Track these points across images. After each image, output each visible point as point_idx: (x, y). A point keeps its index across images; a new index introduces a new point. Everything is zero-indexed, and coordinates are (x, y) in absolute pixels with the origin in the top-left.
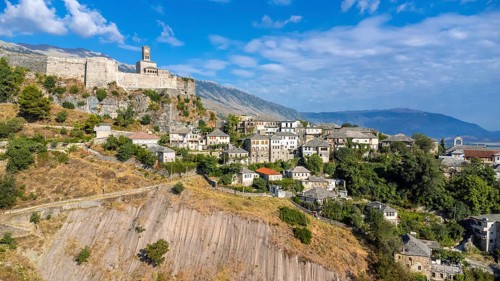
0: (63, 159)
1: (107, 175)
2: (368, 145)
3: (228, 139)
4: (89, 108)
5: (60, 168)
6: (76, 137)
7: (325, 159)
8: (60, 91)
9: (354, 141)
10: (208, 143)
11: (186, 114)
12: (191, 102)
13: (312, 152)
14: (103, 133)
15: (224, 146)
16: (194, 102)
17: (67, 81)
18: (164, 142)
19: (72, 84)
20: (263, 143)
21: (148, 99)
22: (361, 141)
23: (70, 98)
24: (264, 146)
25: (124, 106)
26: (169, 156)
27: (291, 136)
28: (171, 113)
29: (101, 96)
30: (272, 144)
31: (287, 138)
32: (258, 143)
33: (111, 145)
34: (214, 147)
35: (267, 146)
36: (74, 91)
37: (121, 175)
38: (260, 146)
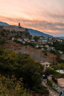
0: (8, 43)
1: (15, 45)
4: (11, 35)
5: (7, 44)
6: (9, 39)
7: (52, 44)
8: (6, 32)
11: (27, 36)
12: (28, 33)
13: (49, 42)
14: (13, 39)
15: (34, 41)
17: (7, 30)
18: (23, 40)
19: (8, 31)
21: (20, 33)
22: (59, 41)
23: (7, 33)
25: (16, 34)
26: (24, 43)
27: (46, 39)
28: (24, 35)
29: (12, 32)
30: (42, 41)
33: (15, 41)
34: (32, 41)
36: (8, 32)
37: (17, 45)
38: (40, 41)
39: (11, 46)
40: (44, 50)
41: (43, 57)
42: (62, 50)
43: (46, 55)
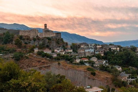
0: (27, 58)
1: (39, 62)
2: (116, 50)
3: (72, 50)
4: (32, 44)
5: (27, 60)
6: (30, 52)
7: (102, 55)
8: (24, 39)
9: (112, 49)
10: (66, 52)
11: (59, 44)
12: (60, 40)
13: (98, 53)
14: (36, 50)
15: (71, 52)
16: (61, 40)
17: (25, 36)
18: (53, 52)
19: (27, 37)
20: (83, 51)
21: (47, 40)
22: (114, 49)
23: (26, 41)
24: (83, 52)
25: (41, 42)
26: (55, 56)
27: (91, 48)
28: (54, 44)
29: (34, 40)
30: (86, 51)
31: (90, 49)
32: (81, 51)
33: (39, 54)
34: (68, 53)
35: (84, 52)
36: (28, 39)
37: (43, 61)
38: (82, 52)
39: (34, 63)
40: (90, 67)
41: (89, 78)
42: (120, 65)
43: (94, 74)
